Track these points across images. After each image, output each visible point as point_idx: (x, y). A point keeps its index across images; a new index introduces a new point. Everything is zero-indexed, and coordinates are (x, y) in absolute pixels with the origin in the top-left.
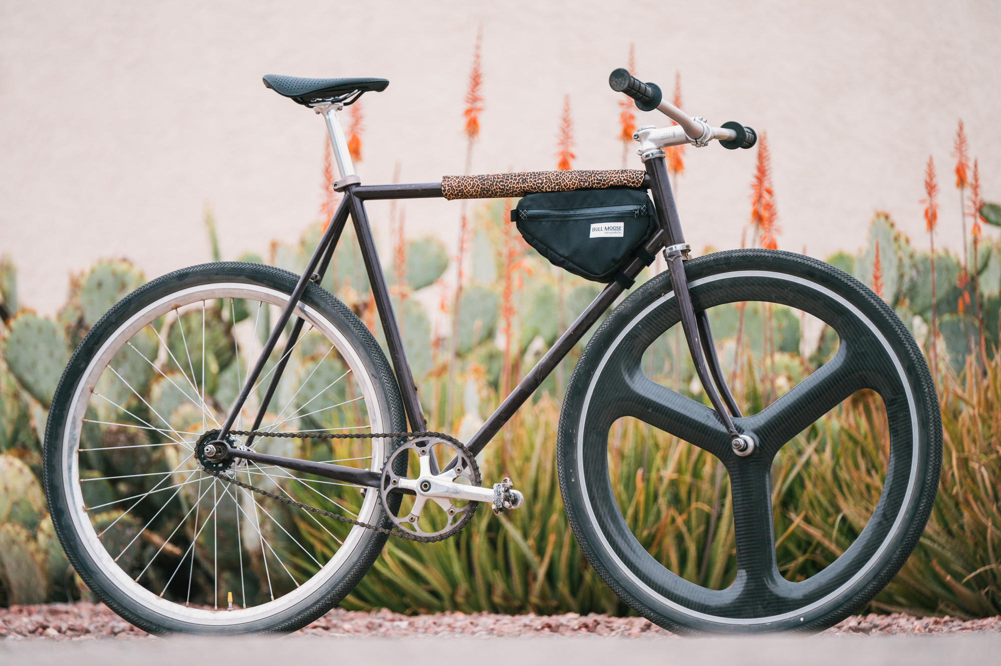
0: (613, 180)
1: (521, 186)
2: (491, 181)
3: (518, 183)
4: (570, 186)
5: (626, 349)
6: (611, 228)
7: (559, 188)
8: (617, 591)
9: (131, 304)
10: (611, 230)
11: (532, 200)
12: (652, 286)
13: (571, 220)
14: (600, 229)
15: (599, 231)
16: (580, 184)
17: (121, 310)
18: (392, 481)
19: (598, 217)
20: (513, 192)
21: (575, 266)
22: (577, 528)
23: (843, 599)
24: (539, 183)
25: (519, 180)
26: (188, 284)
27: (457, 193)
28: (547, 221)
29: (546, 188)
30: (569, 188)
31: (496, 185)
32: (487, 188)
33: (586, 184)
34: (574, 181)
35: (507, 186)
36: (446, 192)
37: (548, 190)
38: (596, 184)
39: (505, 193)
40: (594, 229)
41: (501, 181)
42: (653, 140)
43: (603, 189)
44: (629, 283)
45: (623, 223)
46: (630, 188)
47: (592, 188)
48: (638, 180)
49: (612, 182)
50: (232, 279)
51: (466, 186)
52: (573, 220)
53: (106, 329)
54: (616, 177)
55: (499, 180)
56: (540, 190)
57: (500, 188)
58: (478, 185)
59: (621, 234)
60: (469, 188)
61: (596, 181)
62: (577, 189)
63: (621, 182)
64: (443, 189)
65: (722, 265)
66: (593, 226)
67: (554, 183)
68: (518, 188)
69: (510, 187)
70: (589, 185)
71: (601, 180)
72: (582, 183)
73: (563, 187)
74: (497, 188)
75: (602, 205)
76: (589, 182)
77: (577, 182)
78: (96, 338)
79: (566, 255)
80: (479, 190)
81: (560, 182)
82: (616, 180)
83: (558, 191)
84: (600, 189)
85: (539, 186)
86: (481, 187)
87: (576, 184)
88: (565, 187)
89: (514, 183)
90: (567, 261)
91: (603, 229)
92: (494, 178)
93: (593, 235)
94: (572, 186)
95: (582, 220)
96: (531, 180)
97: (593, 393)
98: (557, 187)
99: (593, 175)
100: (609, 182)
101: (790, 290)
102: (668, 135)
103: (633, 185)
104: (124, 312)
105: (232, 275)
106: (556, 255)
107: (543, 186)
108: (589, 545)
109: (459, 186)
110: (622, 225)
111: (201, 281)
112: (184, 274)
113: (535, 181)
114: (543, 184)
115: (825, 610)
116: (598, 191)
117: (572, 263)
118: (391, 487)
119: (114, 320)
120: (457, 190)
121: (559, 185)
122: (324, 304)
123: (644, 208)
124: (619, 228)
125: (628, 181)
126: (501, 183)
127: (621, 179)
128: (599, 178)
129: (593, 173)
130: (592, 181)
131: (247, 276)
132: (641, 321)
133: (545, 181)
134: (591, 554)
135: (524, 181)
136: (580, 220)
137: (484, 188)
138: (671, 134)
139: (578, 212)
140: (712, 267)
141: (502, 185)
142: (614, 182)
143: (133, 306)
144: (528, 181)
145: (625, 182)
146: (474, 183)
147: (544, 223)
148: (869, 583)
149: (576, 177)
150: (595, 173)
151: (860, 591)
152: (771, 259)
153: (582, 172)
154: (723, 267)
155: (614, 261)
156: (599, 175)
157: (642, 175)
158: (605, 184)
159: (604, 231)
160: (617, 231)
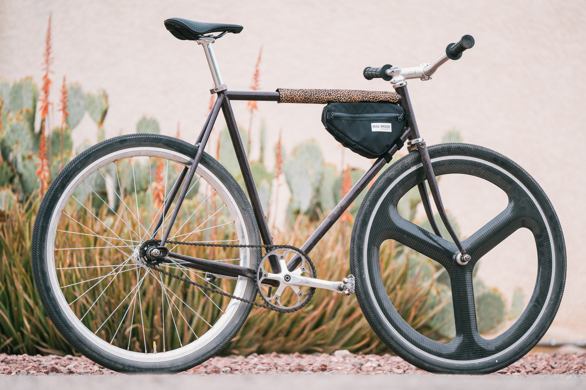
1: (328, 98)
2: (310, 93)
3: (326, 95)
4: (356, 99)
5: (390, 199)
6: (384, 126)
7: (350, 100)
9: (90, 157)
11: (335, 106)
12: (407, 162)
13: (358, 120)
14: (378, 127)
15: (377, 127)
16: (363, 99)
17: (84, 161)
18: (263, 274)
19: (374, 119)
20: (322, 101)
21: (362, 148)
22: (368, 305)
23: (519, 350)
24: (338, 96)
25: (326, 93)
26: (126, 147)
27: (290, 99)
28: (345, 120)
29: (343, 99)
30: (356, 101)
31: (313, 96)
32: (308, 97)
33: (367, 99)
34: (359, 97)
35: (320, 97)
36: (283, 98)
37: (344, 101)
38: (372, 99)
39: (318, 101)
40: (374, 126)
41: (316, 94)
42: (403, 75)
43: (375, 102)
44: (389, 159)
46: (391, 103)
47: (369, 102)
48: (396, 98)
49: (381, 99)
50: (153, 145)
51: (295, 95)
52: (359, 120)
53: (74, 172)
54: (383, 95)
55: (314, 93)
56: (339, 100)
57: (315, 98)
58: (302, 95)
59: (390, 130)
60: (297, 97)
61: (372, 97)
62: (361, 102)
63: (387, 99)
64: (281, 96)
65: (446, 151)
66: (372, 124)
67: (348, 97)
68: (326, 98)
69: (322, 98)
70: (368, 99)
71: (375, 97)
72: (364, 98)
74: (314, 98)
75: (376, 112)
77: (361, 97)
78: (68, 178)
79: (357, 141)
80: (303, 98)
81: (351, 97)
82: (384, 97)
83: (349, 102)
84: (373, 102)
85: (339, 98)
86: (305, 97)
87: (361, 99)
88: (354, 100)
89: (324, 96)
90: (357, 145)
91: (380, 126)
92: (311, 92)
93: (374, 130)
94: (358, 99)
95: (365, 120)
96: (334, 94)
97: (372, 224)
98: (349, 100)
100: (379, 99)
101: (482, 168)
102: (412, 72)
103: (392, 101)
104: (86, 163)
105: (154, 142)
106: (350, 141)
107: (341, 98)
109: (291, 95)
110: (390, 124)
111: (134, 145)
112: (123, 140)
113: (336, 95)
114: (341, 97)
115: (510, 356)
116: (372, 103)
117: (360, 146)
118: (263, 278)
119: (79, 167)
120: (290, 97)
122: (212, 163)
123: (402, 115)
124: (389, 126)
125: (390, 98)
126: (316, 95)
127: (386, 97)
128: (373, 96)
130: (369, 97)
131: (164, 144)
132: (398, 183)
133: (342, 95)
134: (376, 321)
135: (330, 94)
136: (363, 120)
137: (306, 97)
138: (414, 72)
139: (361, 115)
140: (440, 152)
141: (317, 96)
142: (383, 99)
143: (91, 159)
144: (332, 94)
146: (299, 94)
147: (343, 121)
149: (360, 94)
150: (370, 93)
151: (529, 345)
152: (473, 150)
153: (363, 92)
154: (446, 153)
155: (387, 146)
156: (373, 94)
157: (398, 95)
158: (377, 100)
159: (380, 128)
160: (388, 128)
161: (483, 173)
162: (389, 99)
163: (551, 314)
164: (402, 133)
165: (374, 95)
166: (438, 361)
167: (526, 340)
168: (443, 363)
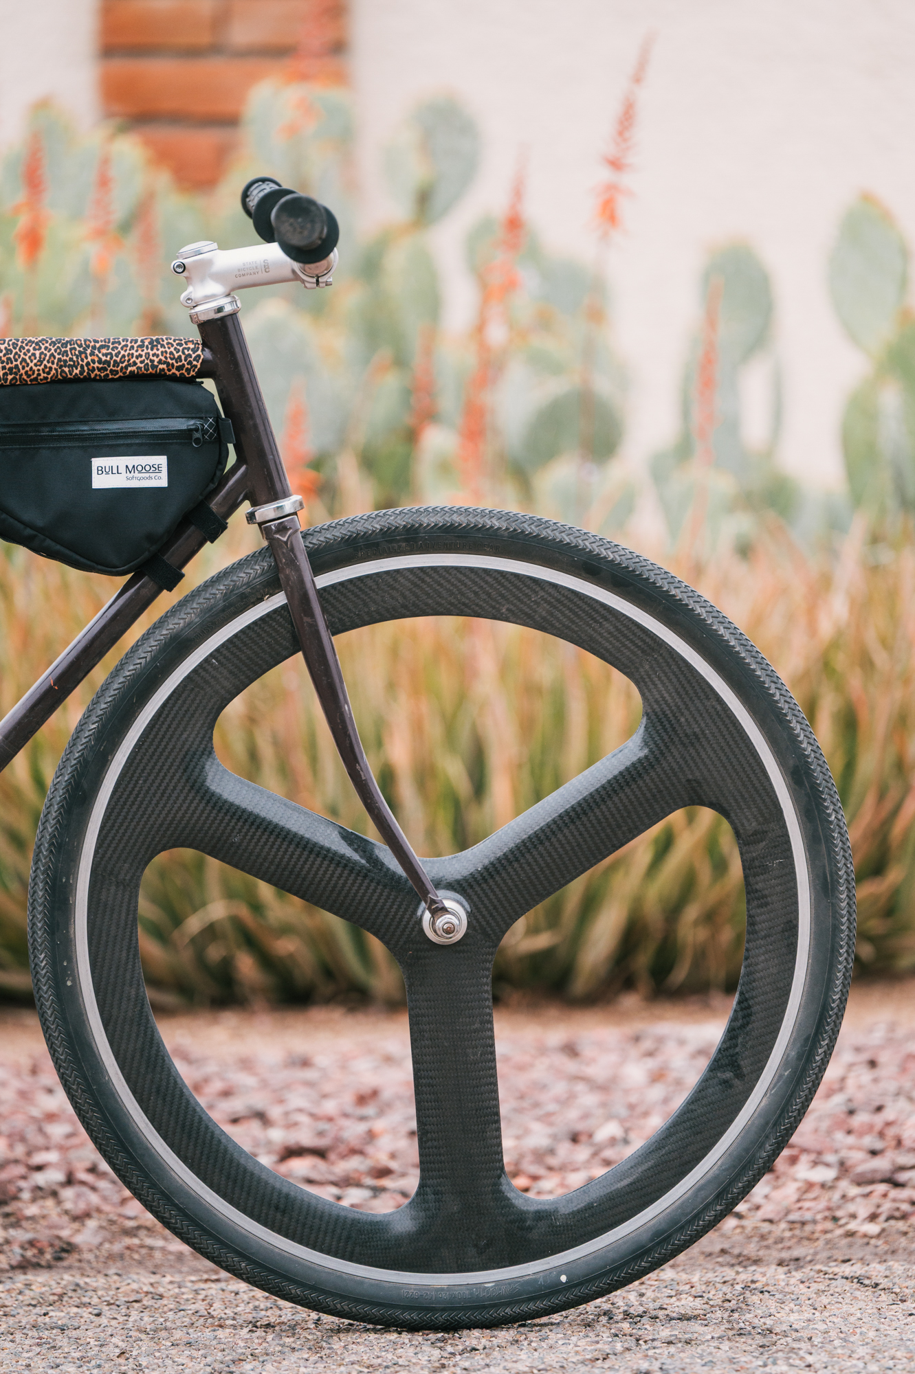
0: (135, 363)
4: (39, 375)
6: (140, 468)
7: (15, 378)
8: (167, 1215)
10: (140, 472)
13: (44, 448)
14: (115, 471)
15: (112, 473)
16: (63, 371)
19: (105, 442)
21: (58, 547)
22: (79, 1084)
23: (652, 1240)
30: (36, 379)
33: (76, 371)
34: (49, 365)
38: (96, 372)
40: (101, 470)
43: (113, 380)
44: (172, 579)
45: (166, 457)
46: (173, 378)
47: (88, 379)
48: (190, 363)
49: (134, 368)
52: (50, 447)
54: (140, 356)
59: (160, 481)
61: (97, 365)
62: (55, 381)
63: (154, 367)
65: (400, 541)
66: (97, 462)
67: (4, 367)
70: (82, 372)
71: (108, 363)
72: (66, 370)
73: (24, 377)
75: (112, 416)
76: (82, 367)
77: (55, 366)
79: (40, 523)
81: (16, 366)
82: (141, 362)
83: (12, 385)
84: (105, 380)
87: (54, 371)
88: (29, 376)
90: (42, 537)
91: (123, 469)
93: (100, 482)
94: (43, 375)
95: (69, 447)
98: (10, 377)
99: (89, 352)
100: (126, 367)
102: (254, 268)
103: (178, 373)
106: (16, 522)
108: (105, 1118)
110: (162, 460)
115: (614, 1261)
116: (102, 385)
117: (52, 540)
121: (16, 373)
123: (211, 425)
124: (157, 469)
125: (168, 364)
127: (152, 361)
128: (104, 358)
129: (88, 346)
130: (88, 364)
132: (216, 651)
136: (65, 448)
138: (261, 267)
139: (60, 429)
140: (376, 545)
142: (138, 368)
145: (161, 366)
148: (707, 1207)
149: (52, 355)
150: (94, 347)
151: (690, 1222)
152: (506, 534)
153: (65, 345)
154: (400, 547)
155: (150, 538)
156: (104, 351)
157: (199, 352)
158: (117, 372)
159: (124, 475)
160: (153, 475)
161: (544, 613)
162: (164, 366)
163: (780, 1116)
164: (212, 486)
165: (106, 355)
166: (340, 1276)
167: (683, 1206)
168: (361, 1281)
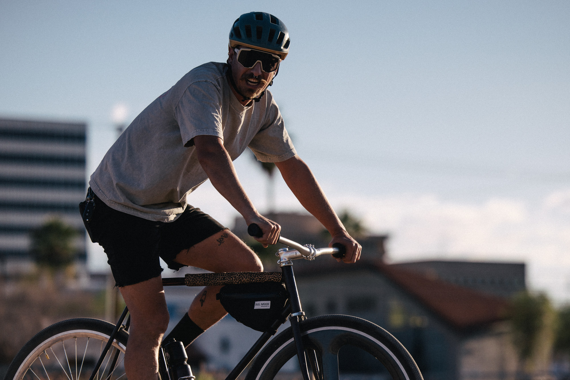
4: (246, 282)
6: (264, 304)
10: (264, 305)
14: (259, 305)
19: (258, 298)
37: (235, 284)
38: (258, 281)
40: (257, 305)
42: (285, 257)
43: (262, 283)
44: (274, 332)
46: (275, 283)
47: (256, 283)
48: (278, 279)
54: (268, 277)
56: (232, 283)
59: (268, 307)
62: (249, 283)
64: (185, 282)
66: (256, 303)
83: (240, 284)
88: (244, 282)
91: (261, 304)
100: (265, 280)
110: (269, 302)
116: (259, 284)
121: (241, 281)
124: (268, 304)
127: (270, 278)
130: (256, 279)
138: (295, 253)
142: (267, 280)
145: (272, 280)
155: (269, 321)
157: (281, 276)
159: (261, 306)
160: (267, 306)
